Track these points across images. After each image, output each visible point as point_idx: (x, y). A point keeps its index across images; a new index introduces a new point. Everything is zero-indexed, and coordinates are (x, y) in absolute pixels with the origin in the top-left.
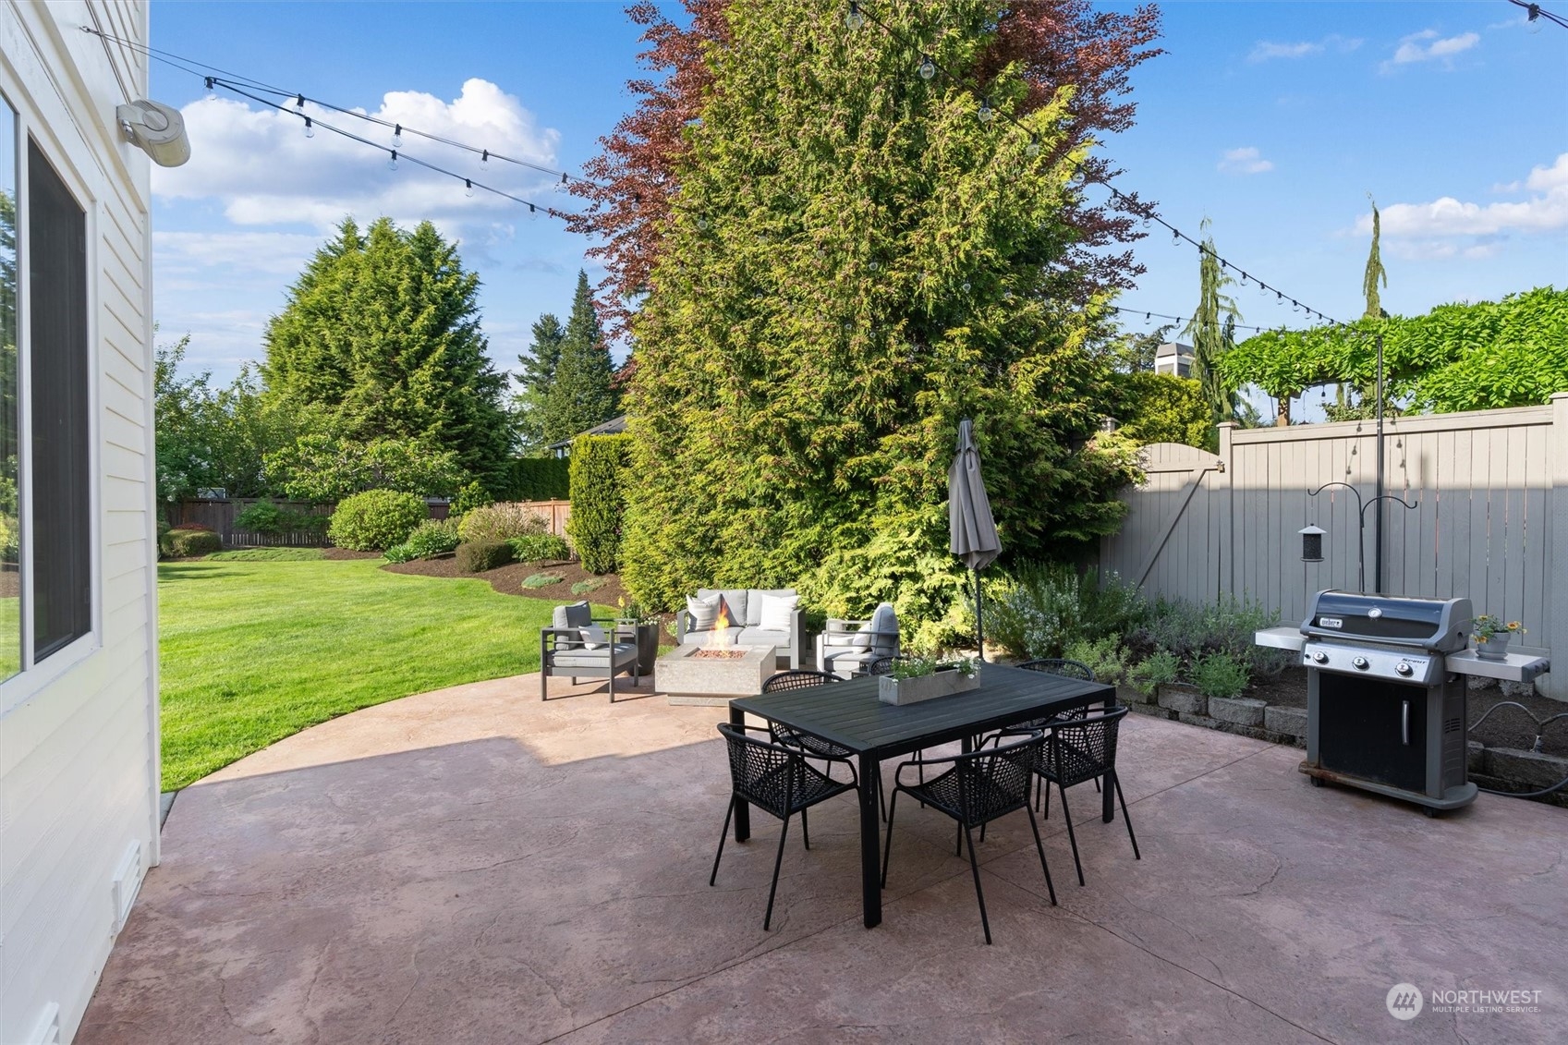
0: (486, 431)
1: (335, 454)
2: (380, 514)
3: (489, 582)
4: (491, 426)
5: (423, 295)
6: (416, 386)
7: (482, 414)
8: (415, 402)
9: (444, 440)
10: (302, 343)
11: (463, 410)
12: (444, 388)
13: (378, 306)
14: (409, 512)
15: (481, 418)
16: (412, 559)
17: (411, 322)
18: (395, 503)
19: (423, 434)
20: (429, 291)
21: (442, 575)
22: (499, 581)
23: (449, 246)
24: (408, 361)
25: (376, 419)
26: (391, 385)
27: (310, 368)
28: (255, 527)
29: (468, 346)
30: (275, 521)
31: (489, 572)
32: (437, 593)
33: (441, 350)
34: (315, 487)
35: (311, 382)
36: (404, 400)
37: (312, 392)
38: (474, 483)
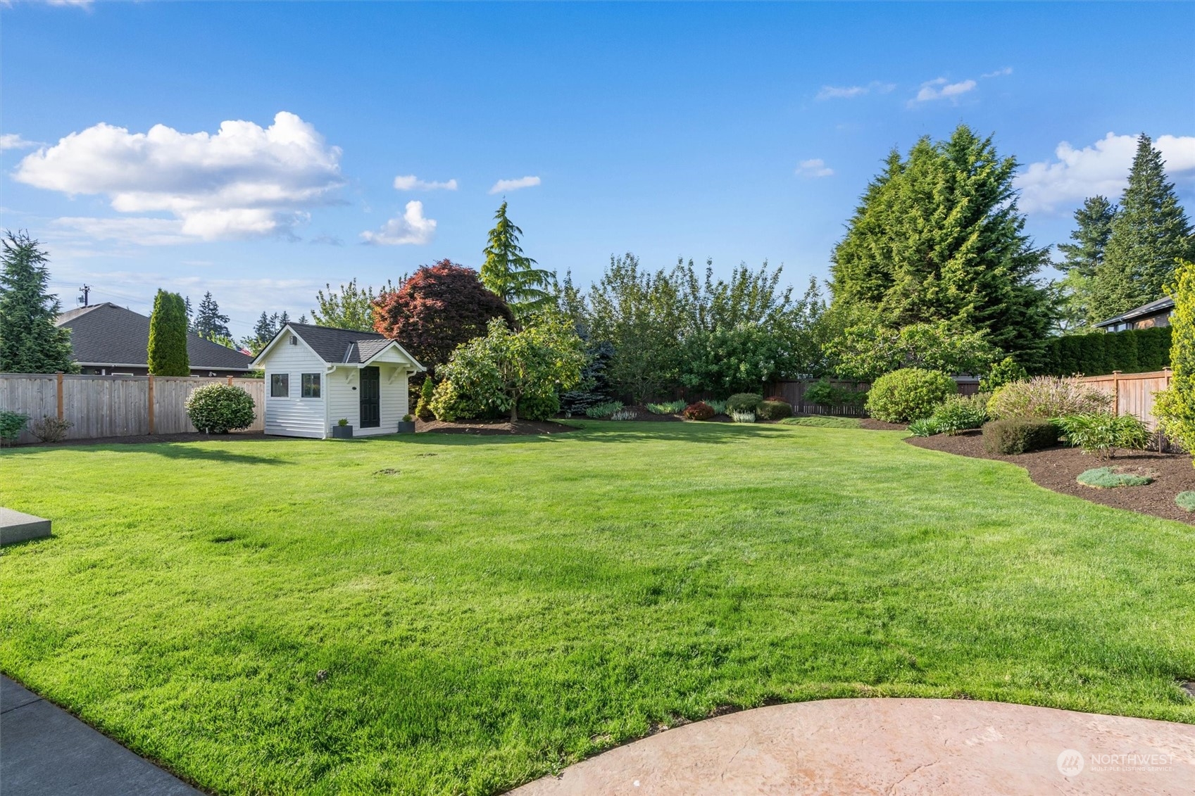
0: (1023, 309)
1: (873, 340)
2: (909, 390)
3: (1025, 470)
4: (1028, 304)
5: (957, 192)
6: (950, 275)
7: (1018, 293)
8: (947, 290)
9: (975, 321)
10: (856, 258)
11: (996, 291)
12: (977, 273)
13: (914, 212)
14: (937, 388)
15: (1017, 296)
16: (935, 434)
17: (945, 219)
18: (923, 379)
19: (955, 318)
20: (963, 187)
21: (966, 454)
22: (1040, 469)
23: (983, 140)
24: (941, 255)
25: (912, 310)
26: (925, 278)
27: (862, 277)
28: (815, 400)
29: (1004, 229)
30: (829, 395)
31: (1024, 456)
32: (957, 477)
33: (974, 237)
34: (858, 368)
35: (861, 287)
36: (937, 289)
37: (862, 294)
38: (1007, 359)
